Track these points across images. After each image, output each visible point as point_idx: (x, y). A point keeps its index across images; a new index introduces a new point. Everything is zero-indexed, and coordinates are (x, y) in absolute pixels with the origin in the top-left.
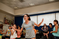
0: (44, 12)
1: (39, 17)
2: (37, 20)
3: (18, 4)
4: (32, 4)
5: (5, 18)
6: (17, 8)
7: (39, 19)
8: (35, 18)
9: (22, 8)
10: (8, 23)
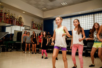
0: (80, 13)
4: (64, 4)
8: (68, 21)
9: (53, 8)
10: (37, 27)
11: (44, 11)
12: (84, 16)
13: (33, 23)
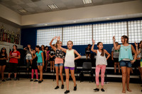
1: (66, 31)
3: (28, 4)
4: (53, 7)
6: (24, 11)
10: (9, 39)
11: (22, 14)
12: (81, 27)
13: (2, 32)
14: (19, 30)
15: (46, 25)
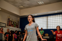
0: (56, 12)
1: (50, 19)
2: (47, 21)
3: (24, 2)
5: (9, 19)
6: (22, 7)
7: (50, 20)
8: (45, 19)
9: (29, 7)
10: (13, 25)
11: (21, 9)
13: (9, 20)
14: (19, 19)
15: (36, 15)
